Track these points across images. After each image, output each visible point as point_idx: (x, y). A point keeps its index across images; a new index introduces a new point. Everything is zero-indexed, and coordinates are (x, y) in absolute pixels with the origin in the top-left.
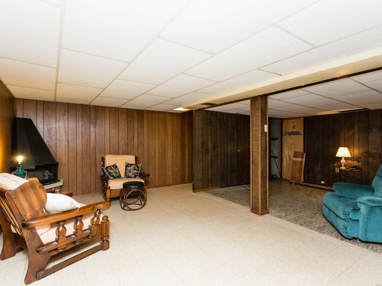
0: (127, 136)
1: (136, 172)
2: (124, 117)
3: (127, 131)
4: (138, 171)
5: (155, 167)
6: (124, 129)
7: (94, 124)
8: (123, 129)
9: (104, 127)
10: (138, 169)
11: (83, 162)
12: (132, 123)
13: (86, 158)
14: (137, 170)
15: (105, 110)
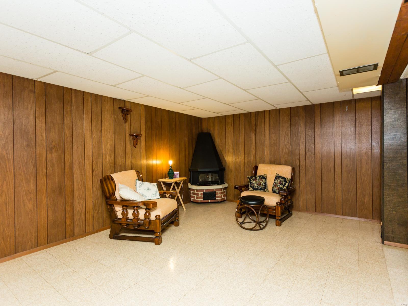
0: (290, 142)
1: (281, 187)
2: (286, 119)
3: (290, 136)
4: (284, 186)
5: (334, 185)
6: (287, 133)
7: (254, 132)
8: (285, 133)
9: (264, 133)
10: (285, 184)
11: (245, 170)
12: (297, 125)
13: (248, 166)
14: (283, 184)
15: (265, 114)
